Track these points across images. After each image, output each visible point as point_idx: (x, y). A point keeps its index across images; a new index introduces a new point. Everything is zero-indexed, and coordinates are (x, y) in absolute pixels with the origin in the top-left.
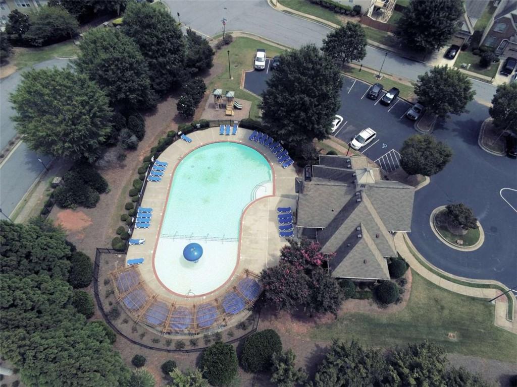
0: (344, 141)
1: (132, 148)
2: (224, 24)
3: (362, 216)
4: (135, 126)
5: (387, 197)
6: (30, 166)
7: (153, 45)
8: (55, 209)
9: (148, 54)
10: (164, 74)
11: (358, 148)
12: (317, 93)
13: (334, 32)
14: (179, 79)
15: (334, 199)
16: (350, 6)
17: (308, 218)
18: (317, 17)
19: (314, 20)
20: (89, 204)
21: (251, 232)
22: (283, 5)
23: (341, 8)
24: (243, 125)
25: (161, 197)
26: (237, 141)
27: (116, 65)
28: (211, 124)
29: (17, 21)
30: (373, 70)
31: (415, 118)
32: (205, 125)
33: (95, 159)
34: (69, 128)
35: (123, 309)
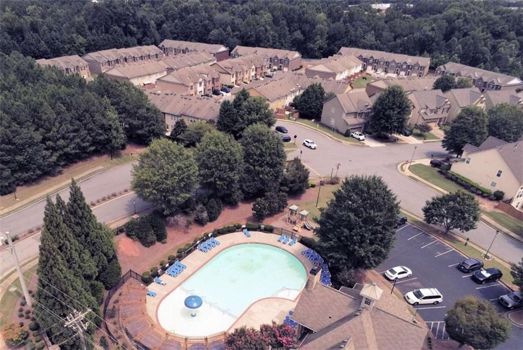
0: (401, 292)
1: (200, 222)
2: (338, 169)
3: (354, 330)
4: (211, 207)
5: (393, 327)
6: (128, 207)
7: (256, 155)
8: (123, 234)
9: (249, 161)
10: (255, 180)
11: (412, 303)
12: (364, 215)
13: (440, 196)
14: (267, 188)
15: (336, 306)
16: (492, 190)
17: (304, 314)
18: (444, 189)
19: (439, 191)
20: (147, 243)
21: (253, 317)
22: (412, 172)
23: (478, 189)
24: (303, 241)
25: (200, 263)
26: (290, 251)
27: (218, 157)
28: (275, 231)
29: (179, 126)
30: (482, 249)
31: (508, 304)
32: (269, 230)
33: (168, 213)
34: (161, 180)
35: (119, 315)
